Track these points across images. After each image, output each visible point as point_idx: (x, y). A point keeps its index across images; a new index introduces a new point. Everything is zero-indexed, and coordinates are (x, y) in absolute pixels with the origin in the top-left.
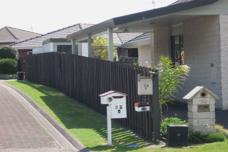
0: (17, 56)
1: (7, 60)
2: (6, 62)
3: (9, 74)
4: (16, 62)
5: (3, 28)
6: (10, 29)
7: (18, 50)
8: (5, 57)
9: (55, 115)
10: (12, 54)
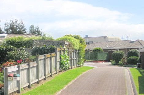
0: (139, 55)
1: (134, 57)
2: (133, 58)
3: (134, 64)
4: (139, 58)
5: (136, 41)
6: (140, 41)
7: (140, 52)
8: (133, 56)
9: (138, 87)
10: (137, 54)
